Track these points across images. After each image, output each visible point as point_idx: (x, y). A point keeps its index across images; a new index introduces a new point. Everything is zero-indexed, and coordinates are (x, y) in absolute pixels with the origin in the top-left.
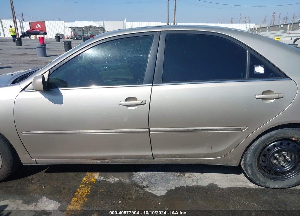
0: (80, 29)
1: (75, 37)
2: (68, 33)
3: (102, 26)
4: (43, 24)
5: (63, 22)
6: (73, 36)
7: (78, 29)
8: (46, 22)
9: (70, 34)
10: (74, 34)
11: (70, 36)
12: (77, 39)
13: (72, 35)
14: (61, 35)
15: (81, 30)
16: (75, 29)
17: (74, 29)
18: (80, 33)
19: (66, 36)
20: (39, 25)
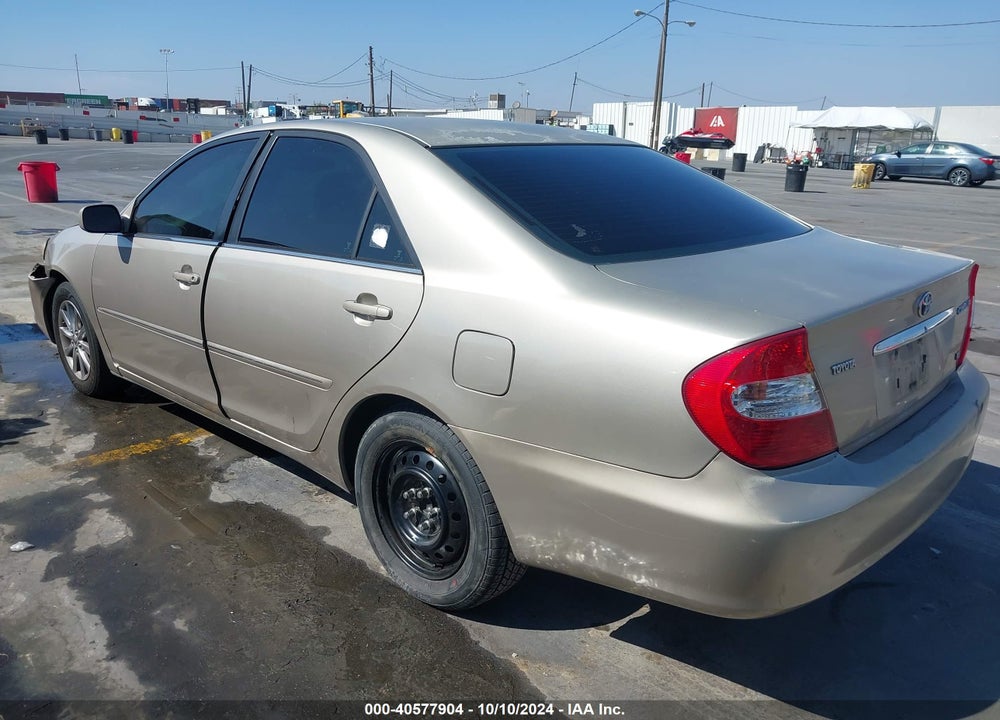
0: (843, 135)
1: (821, 158)
2: (801, 145)
3: (930, 123)
4: (731, 115)
5: (795, 108)
6: (815, 156)
7: (838, 133)
8: (742, 111)
9: (807, 148)
10: (819, 151)
11: (805, 154)
12: (826, 165)
13: (814, 150)
14: (777, 149)
15: (849, 136)
16: (826, 134)
17: (823, 134)
18: (842, 148)
19: (790, 156)
20: (720, 117)
